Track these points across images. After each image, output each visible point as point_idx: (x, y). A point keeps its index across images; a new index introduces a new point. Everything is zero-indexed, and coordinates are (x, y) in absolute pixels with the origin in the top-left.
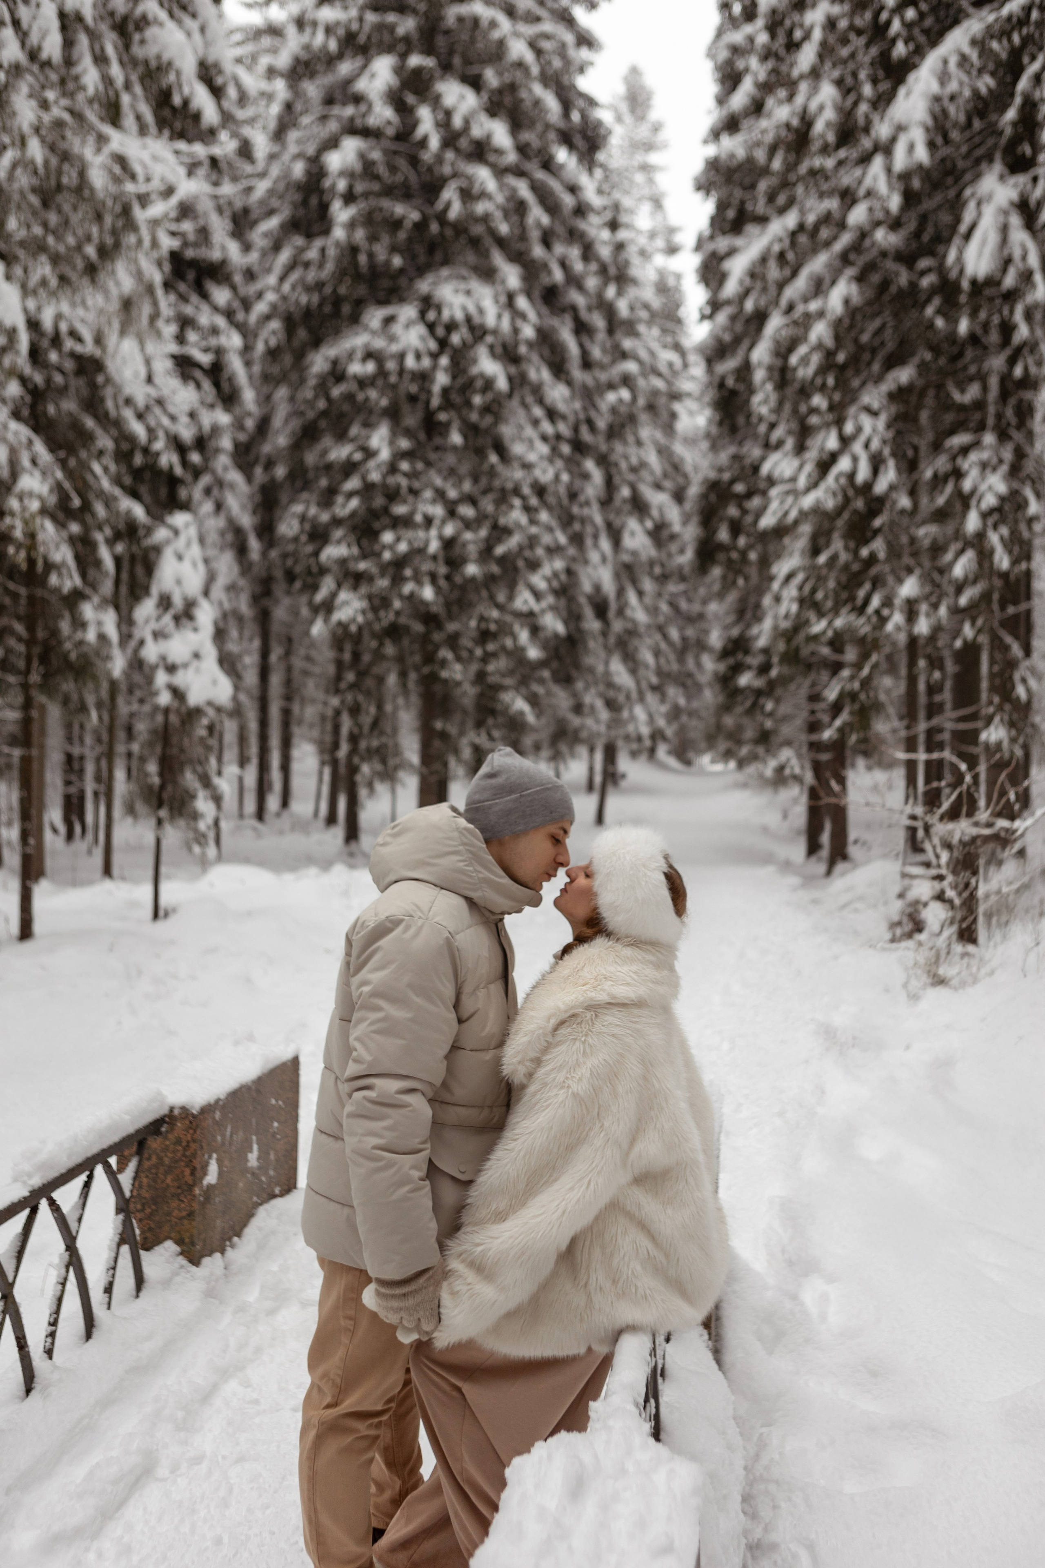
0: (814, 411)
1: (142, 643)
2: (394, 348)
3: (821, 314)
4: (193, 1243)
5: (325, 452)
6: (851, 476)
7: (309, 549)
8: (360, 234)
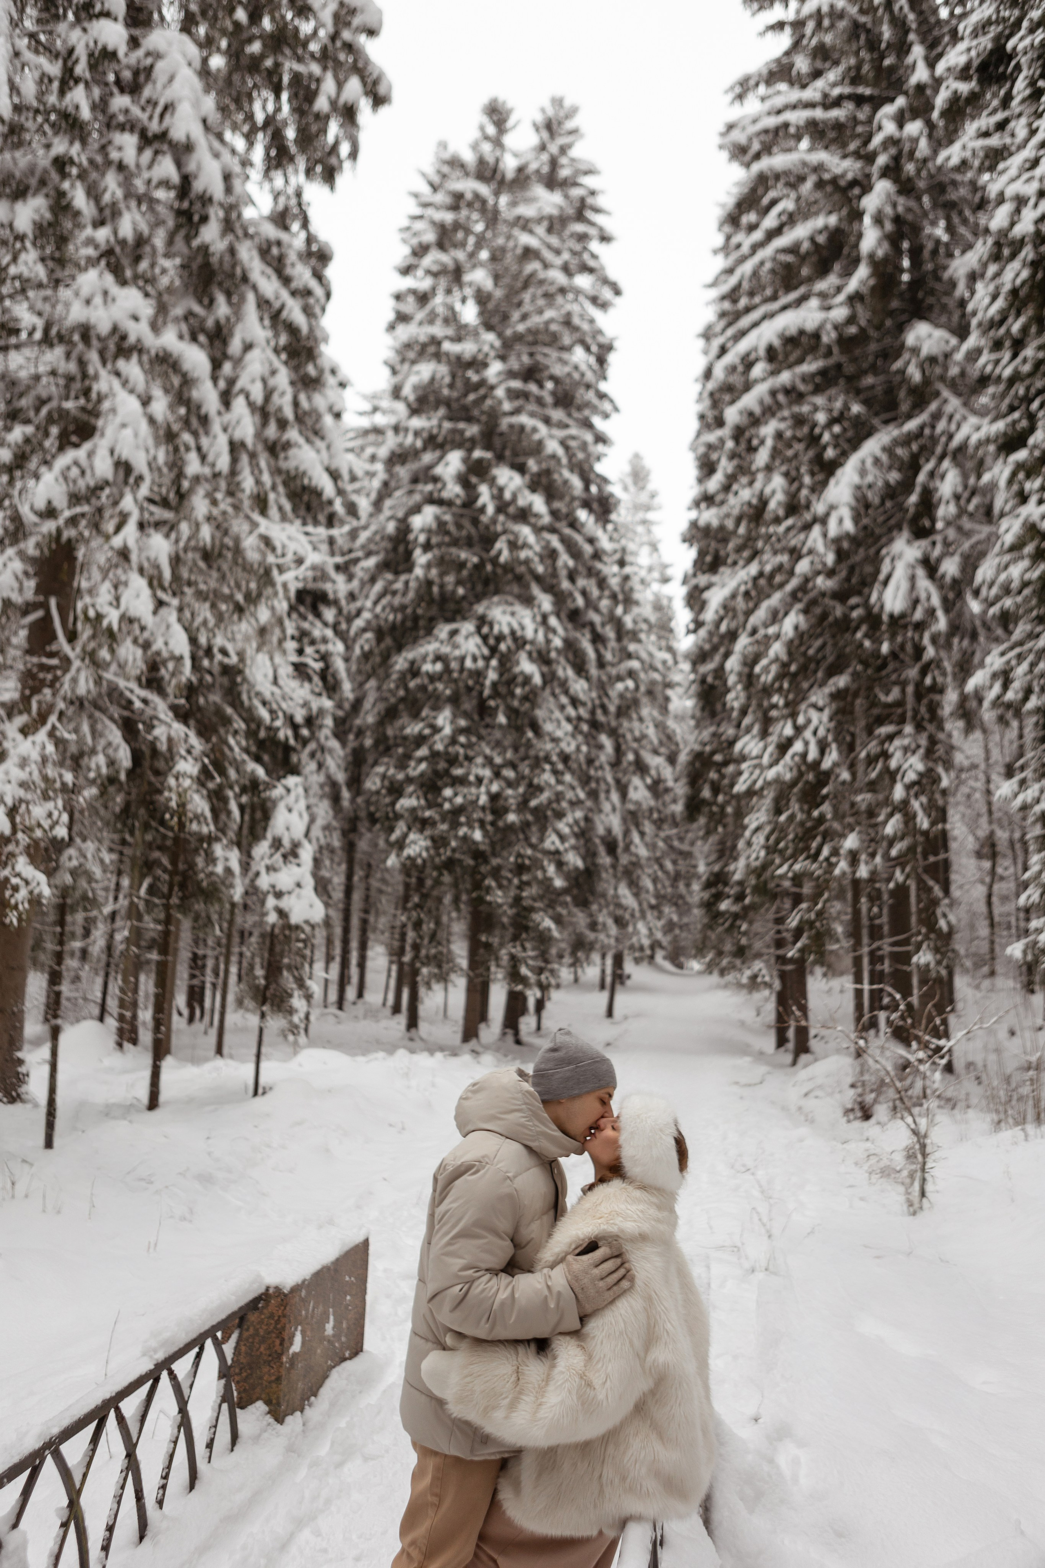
0: (775, 706)
1: (257, 874)
2: (457, 653)
3: (778, 636)
4: (279, 1404)
5: (403, 728)
6: (804, 755)
7: (388, 800)
8: (434, 572)
